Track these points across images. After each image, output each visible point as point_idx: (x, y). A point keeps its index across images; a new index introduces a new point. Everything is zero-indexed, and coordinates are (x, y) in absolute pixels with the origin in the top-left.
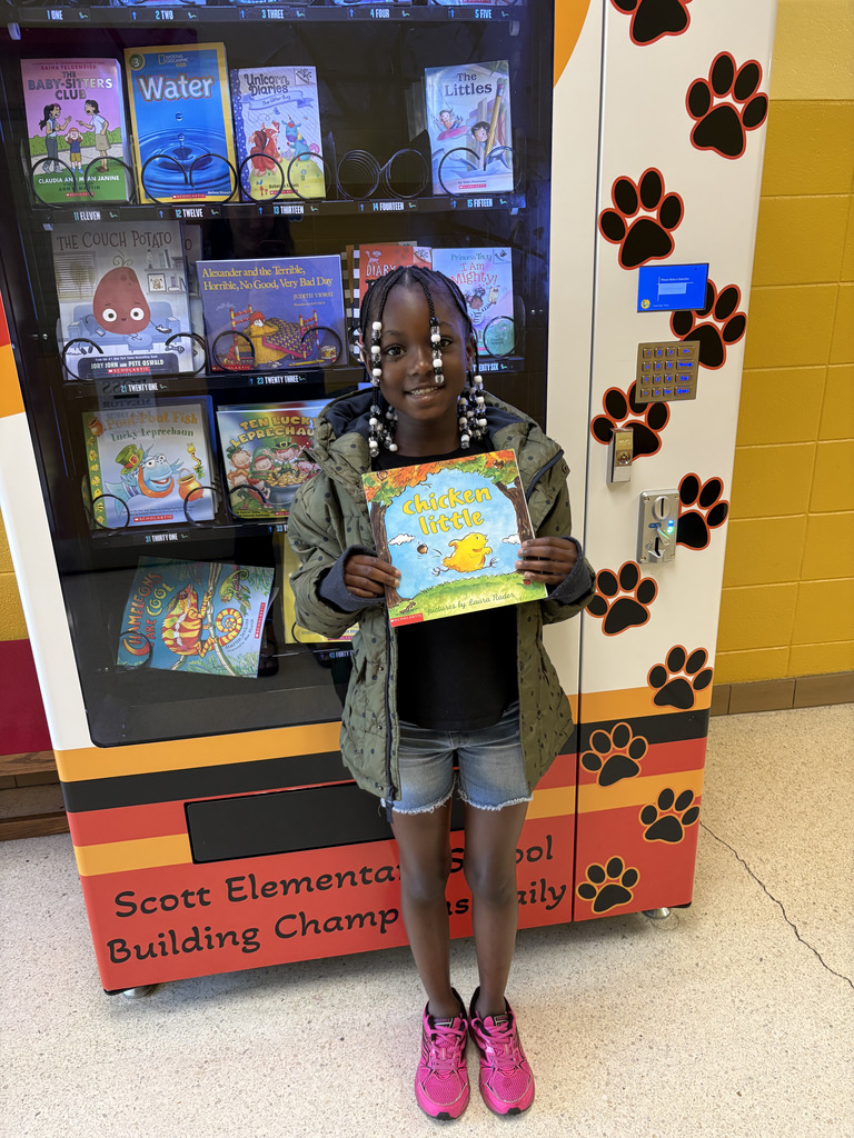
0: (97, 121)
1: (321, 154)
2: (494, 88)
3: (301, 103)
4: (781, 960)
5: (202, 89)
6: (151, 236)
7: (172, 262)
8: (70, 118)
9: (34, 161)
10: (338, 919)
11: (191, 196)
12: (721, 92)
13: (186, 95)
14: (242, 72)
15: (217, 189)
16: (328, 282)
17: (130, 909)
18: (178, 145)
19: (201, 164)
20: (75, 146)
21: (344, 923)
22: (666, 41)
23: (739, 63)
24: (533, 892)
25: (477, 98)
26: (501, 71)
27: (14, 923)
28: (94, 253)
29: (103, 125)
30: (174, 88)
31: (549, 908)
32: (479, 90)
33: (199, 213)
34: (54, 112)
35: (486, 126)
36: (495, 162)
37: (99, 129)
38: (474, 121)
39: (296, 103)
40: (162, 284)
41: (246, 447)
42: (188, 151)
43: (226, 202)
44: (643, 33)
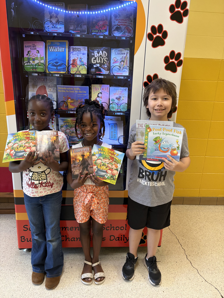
0: (39, 55)
1: (86, 65)
2: (126, 54)
3: (83, 54)
4: (181, 263)
5: (62, 50)
6: (50, 80)
7: (54, 85)
8: (33, 54)
9: (25, 62)
10: (74, 238)
11: (57, 72)
12: (172, 59)
13: (59, 51)
14: (71, 47)
15: (63, 71)
16: (85, 92)
17: (26, 229)
18: (56, 61)
19: (60, 65)
20: (34, 60)
21: (76, 239)
22: (160, 47)
23: (176, 53)
24: (121, 238)
25: (122, 55)
26: (128, 50)
27: (2, 232)
28: (37, 82)
29: (40, 56)
30: (56, 49)
31: (125, 242)
32: (122, 54)
33: (59, 75)
34: (30, 52)
35: (123, 61)
36: (125, 69)
37: (39, 56)
38: (121, 60)
39: (82, 54)
40: (51, 90)
41: (64, 126)
42: (58, 62)
43: (65, 73)
44: (155, 45)
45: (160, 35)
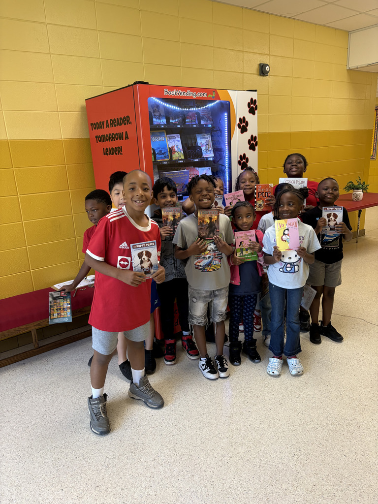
2: (209, 138)
3: (178, 141)
12: (252, 141)
13: (160, 140)
22: (245, 133)
23: (254, 136)
26: (209, 135)
32: (206, 138)
35: (208, 145)
36: (210, 151)
38: (205, 143)
42: (162, 151)
43: (170, 160)
44: (242, 132)
45: (244, 124)
